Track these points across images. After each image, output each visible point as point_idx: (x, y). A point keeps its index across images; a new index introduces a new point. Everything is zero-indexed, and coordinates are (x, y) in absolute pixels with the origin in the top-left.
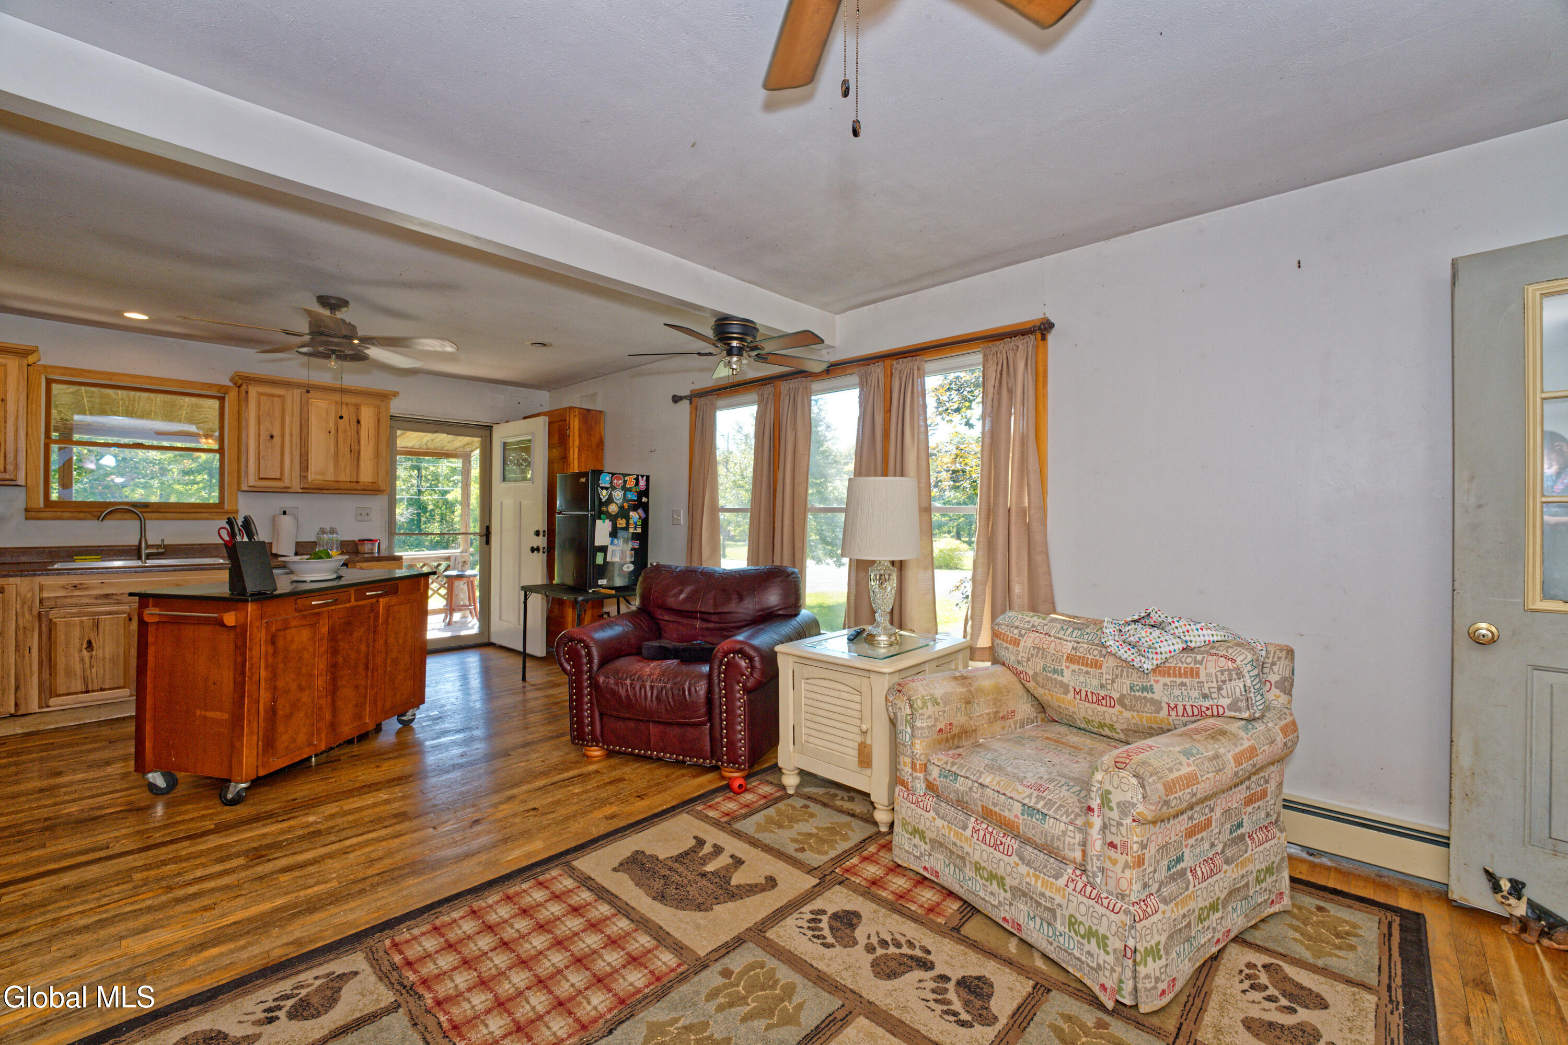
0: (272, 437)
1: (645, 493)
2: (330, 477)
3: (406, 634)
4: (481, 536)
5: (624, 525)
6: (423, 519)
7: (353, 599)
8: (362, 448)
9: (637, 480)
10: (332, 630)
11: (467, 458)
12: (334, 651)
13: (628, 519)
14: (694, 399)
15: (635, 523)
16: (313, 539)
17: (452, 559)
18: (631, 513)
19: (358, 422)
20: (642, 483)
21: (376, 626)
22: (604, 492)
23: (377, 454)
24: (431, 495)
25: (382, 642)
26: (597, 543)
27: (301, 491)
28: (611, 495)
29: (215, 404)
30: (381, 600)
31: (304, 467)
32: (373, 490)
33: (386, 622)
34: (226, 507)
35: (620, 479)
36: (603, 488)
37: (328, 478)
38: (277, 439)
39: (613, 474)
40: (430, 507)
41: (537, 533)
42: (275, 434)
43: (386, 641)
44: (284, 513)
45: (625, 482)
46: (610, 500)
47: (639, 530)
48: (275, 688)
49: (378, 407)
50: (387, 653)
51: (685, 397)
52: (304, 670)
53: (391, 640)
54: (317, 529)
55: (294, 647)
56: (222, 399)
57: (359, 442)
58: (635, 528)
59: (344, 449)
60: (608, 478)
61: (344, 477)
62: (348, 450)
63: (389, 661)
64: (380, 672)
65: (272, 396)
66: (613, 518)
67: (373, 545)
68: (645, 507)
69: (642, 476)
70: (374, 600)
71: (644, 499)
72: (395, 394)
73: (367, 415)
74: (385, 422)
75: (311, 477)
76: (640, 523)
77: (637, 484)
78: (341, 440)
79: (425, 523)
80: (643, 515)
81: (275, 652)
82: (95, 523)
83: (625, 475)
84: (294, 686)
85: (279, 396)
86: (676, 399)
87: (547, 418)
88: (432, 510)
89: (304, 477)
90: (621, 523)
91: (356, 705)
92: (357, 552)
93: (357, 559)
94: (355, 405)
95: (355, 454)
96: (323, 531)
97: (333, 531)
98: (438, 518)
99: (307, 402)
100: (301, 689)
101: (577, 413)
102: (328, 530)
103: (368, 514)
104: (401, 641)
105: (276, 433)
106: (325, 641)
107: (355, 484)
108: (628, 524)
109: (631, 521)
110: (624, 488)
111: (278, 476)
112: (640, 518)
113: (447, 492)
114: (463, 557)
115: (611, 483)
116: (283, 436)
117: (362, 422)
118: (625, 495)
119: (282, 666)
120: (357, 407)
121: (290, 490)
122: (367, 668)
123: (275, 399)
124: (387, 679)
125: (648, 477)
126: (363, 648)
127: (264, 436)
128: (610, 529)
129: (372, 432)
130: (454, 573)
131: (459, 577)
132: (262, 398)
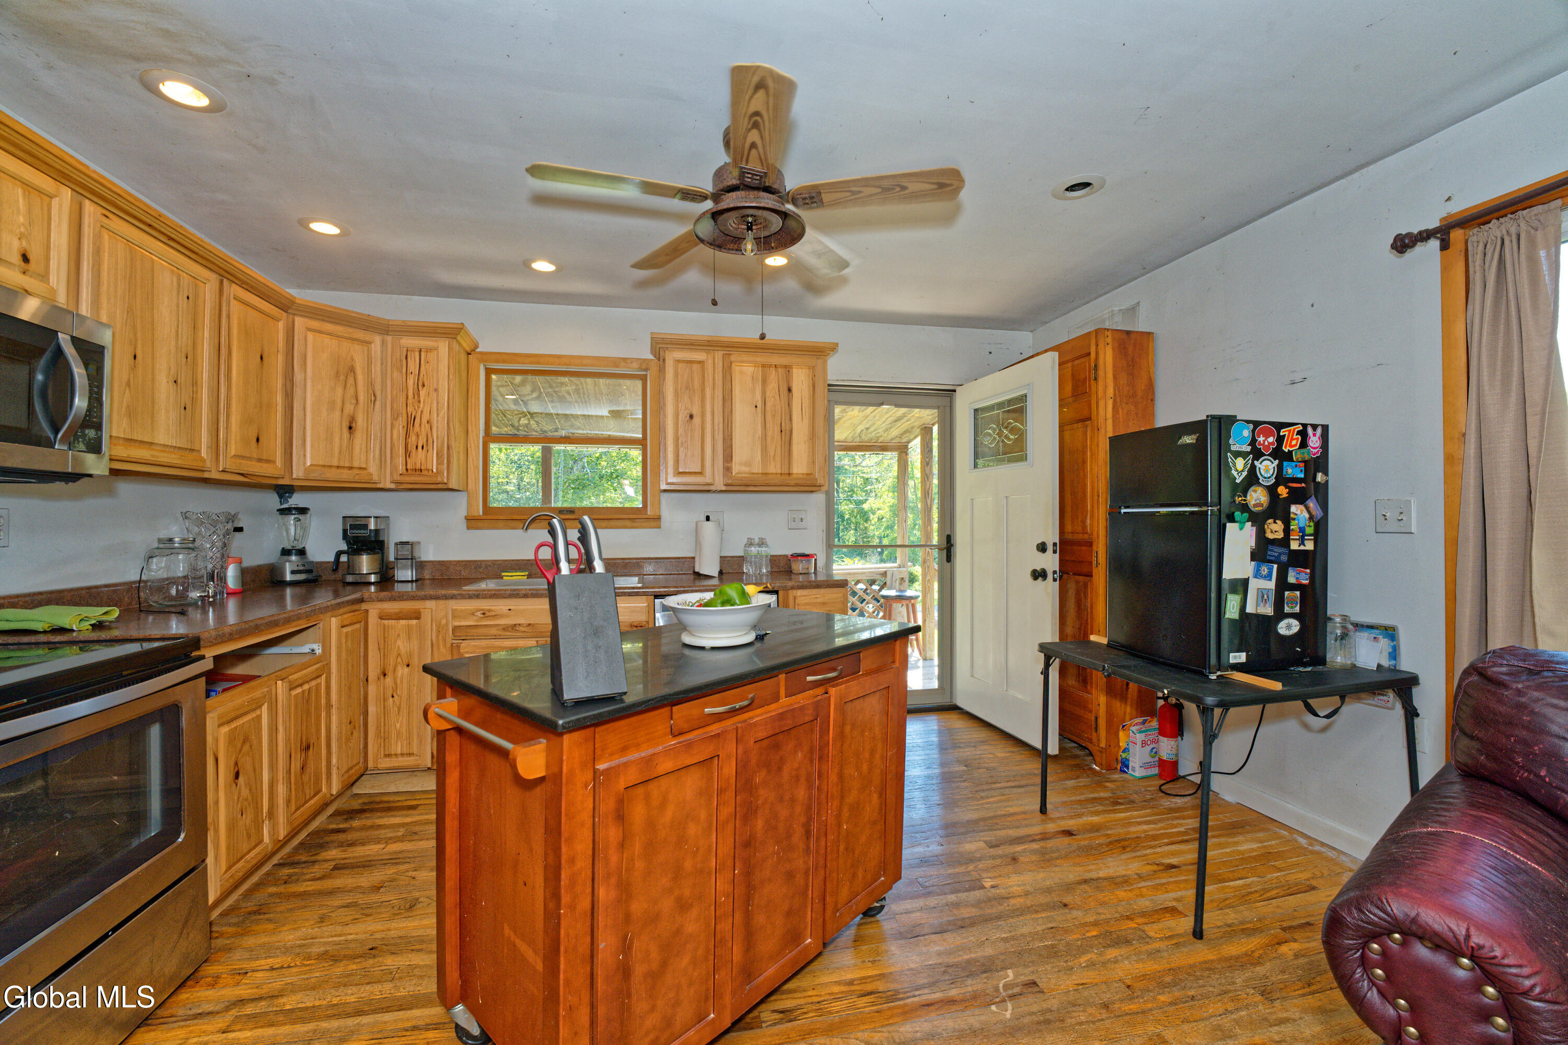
0: (691, 417)
1: (1320, 463)
2: (757, 468)
3: (873, 752)
4: (940, 549)
5: (1280, 535)
6: (841, 527)
7: (782, 692)
8: (794, 427)
9: (1303, 433)
10: (743, 767)
11: (903, 450)
12: (748, 812)
13: (1287, 521)
14: (1456, 235)
15: (1302, 530)
16: (740, 553)
17: (889, 575)
18: (1294, 508)
19: (790, 390)
20: (1314, 441)
21: (824, 746)
22: (1240, 463)
23: (813, 436)
24: (847, 505)
25: (833, 778)
26: (1227, 575)
27: (724, 488)
28: (1253, 469)
29: (639, 384)
30: (833, 691)
31: (728, 457)
32: (808, 486)
33: (841, 736)
34: (649, 513)
35: (1271, 434)
36: (1237, 454)
37: (756, 471)
38: (697, 420)
39: (1256, 424)
40: (847, 516)
41: (1042, 548)
42: (694, 413)
43: (841, 776)
44: (708, 519)
45: (1280, 440)
46: (1252, 478)
47: (1309, 546)
48: (628, 918)
49: (813, 368)
50: (842, 798)
51: (1425, 236)
52: (688, 865)
53: (850, 771)
54: (745, 541)
55: (669, 813)
56: (644, 379)
57: (791, 419)
58: (1302, 542)
59: (773, 430)
60: (1246, 433)
61: (774, 468)
62: (777, 429)
63: (846, 813)
64: (831, 837)
65: (691, 362)
66: (1258, 519)
67: (809, 562)
68: (1321, 493)
69: (1315, 427)
70: (819, 691)
71: (1320, 477)
72: (834, 348)
73: (800, 379)
74: (822, 391)
75: (736, 468)
76: (1310, 530)
77: (1304, 445)
78: (769, 417)
79: (843, 531)
80: (1318, 513)
81: (624, 837)
82: (520, 532)
83: (1280, 426)
84: (667, 905)
85: (699, 362)
86: (1403, 244)
87: (1056, 355)
88: (849, 519)
89: (728, 470)
90: (1275, 529)
91: (789, 914)
92: (789, 572)
93: (790, 584)
94: (786, 367)
95: (787, 435)
96: (750, 543)
97: (762, 543)
98: (853, 526)
99: (730, 368)
100: (683, 906)
101: (1109, 340)
102: (757, 541)
103: (802, 520)
104: (865, 767)
105: (696, 411)
106: (731, 793)
107: (787, 477)
108: (1287, 531)
109: (1294, 526)
110: (1279, 454)
111: (698, 470)
112: (1311, 518)
113: (862, 502)
114: (900, 572)
115: (1253, 442)
116: (703, 415)
117: (794, 389)
118: (1280, 467)
119: (639, 865)
120: (788, 369)
121: (712, 488)
122: (808, 833)
123: (695, 366)
124: (842, 848)
125: (1325, 428)
126: (801, 793)
127: (683, 416)
128: (1253, 544)
129: (806, 403)
130: (893, 593)
131: (900, 598)
132: (680, 365)
